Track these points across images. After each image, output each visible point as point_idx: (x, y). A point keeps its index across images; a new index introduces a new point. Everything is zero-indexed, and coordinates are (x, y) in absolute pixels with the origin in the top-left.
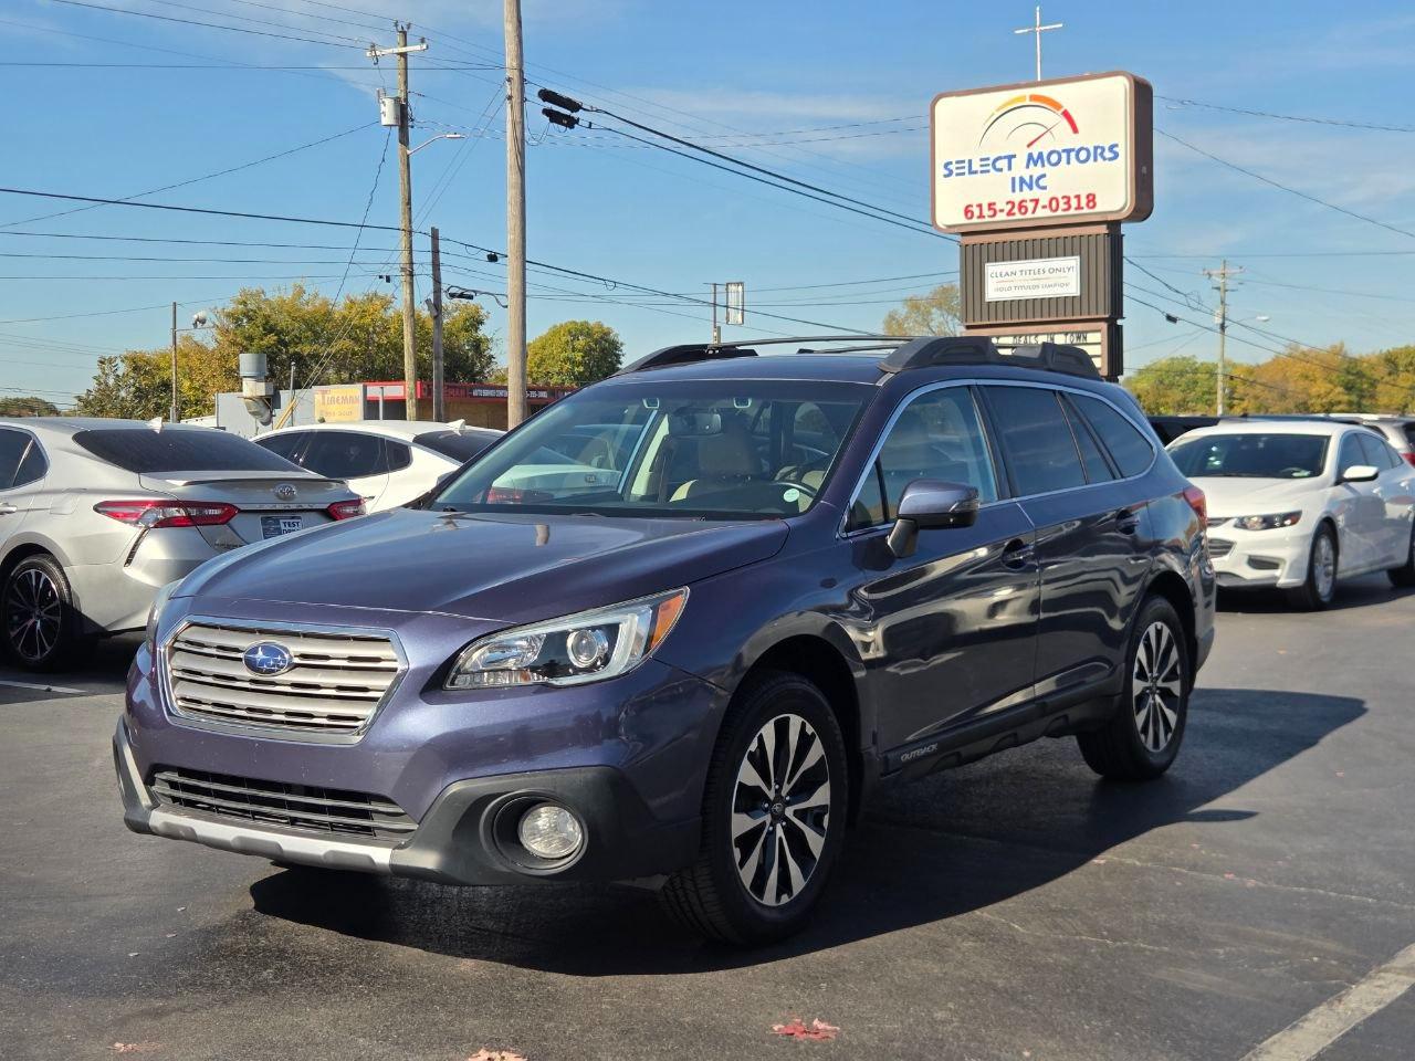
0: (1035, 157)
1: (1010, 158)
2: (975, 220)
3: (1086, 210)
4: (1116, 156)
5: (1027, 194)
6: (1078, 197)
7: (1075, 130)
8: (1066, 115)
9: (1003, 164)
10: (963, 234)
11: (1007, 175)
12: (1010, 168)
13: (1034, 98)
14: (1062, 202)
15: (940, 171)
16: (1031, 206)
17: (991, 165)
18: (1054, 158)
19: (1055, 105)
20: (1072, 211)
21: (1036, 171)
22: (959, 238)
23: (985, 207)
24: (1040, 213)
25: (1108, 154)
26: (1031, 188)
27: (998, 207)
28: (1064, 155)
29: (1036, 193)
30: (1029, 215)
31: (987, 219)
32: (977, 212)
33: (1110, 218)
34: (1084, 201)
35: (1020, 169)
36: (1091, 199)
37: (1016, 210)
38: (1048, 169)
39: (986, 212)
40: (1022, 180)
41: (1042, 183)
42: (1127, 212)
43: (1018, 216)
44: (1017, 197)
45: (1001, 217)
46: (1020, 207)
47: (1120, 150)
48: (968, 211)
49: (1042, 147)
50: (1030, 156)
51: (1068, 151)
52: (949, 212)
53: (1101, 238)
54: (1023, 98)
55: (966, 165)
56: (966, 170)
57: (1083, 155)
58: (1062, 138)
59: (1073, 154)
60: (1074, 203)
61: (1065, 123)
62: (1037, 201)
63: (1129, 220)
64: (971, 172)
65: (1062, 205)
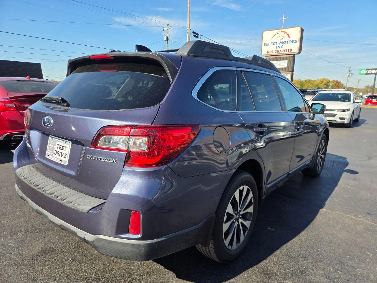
0: (281, 42)
1: (276, 42)
2: (269, 54)
3: (290, 52)
5: (279, 49)
6: (288, 50)
7: (289, 37)
8: (288, 35)
9: (275, 44)
10: (267, 56)
11: (275, 46)
12: (276, 44)
13: (282, 31)
15: (263, 45)
16: (279, 51)
17: (273, 44)
18: (285, 42)
19: (286, 33)
20: (287, 52)
21: (281, 45)
23: (271, 51)
24: (282, 52)
25: (295, 42)
27: (273, 52)
28: (287, 42)
29: (281, 49)
30: (279, 53)
31: (271, 54)
32: (269, 52)
33: (294, 53)
35: (278, 44)
36: (291, 50)
38: (283, 44)
40: (278, 46)
41: (282, 47)
42: (298, 52)
43: (277, 53)
44: (277, 50)
47: (297, 41)
49: (283, 40)
50: (280, 42)
51: (287, 41)
52: (264, 52)
53: (292, 57)
54: (280, 31)
55: (268, 44)
56: (268, 45)
57: (290, 42)
58: (287, 38)
59: (288, 42)
60: (288, 51)
62: (281, 50)
63: (297, 54)
64: (269, 45)
65: (285, 51)
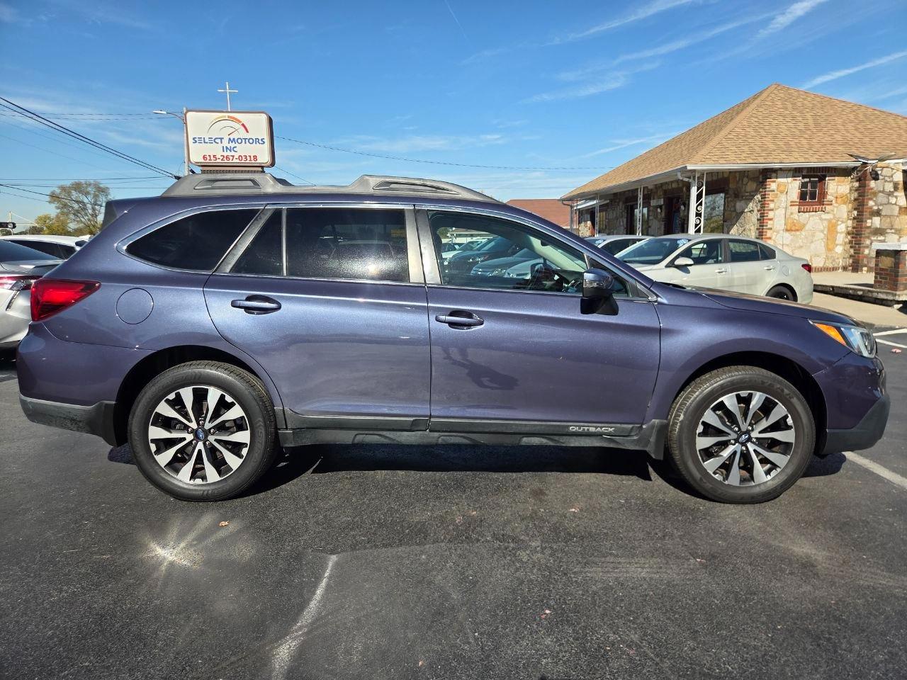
0: (232, 139)
1: (221, 139)
2: (208, 161)
3: (253, 161)
4: (264, 143)
5: (229, 153)
6: (250, 156)
7: (248, 132)
8: (243, 125)
10: (202, 166)
11: (220, 146)
12: (221, 143)
13: (229, 117)
14: (243, 157)
15: (191, 141)
16: (231, 158)
17: (214, 140)
18: (240, 141)
19: (238, 121)
20: (248, 161)
21: (232, 145)
22: (201, 168)
23: (212, 157)
24: (235, 161)
25: (260, 142)
26: (230, 151)
27: (217, 157)
28: (244, 140)
29: (233, 153)
30: (230, 161)
31: (213, 161)
32: (208, 158)
33: (263, 165)
34: (252, 158)
35: (225, 143)
36: (255, 157)
37: (225, 159)
38: (237, 145)
39: (212, 158)
40: (227, 148)
41: (235, 149)
42: (269, 163)
43: (226, 161)
44: (225, 154)
45: (218, 161)
46: (227, 158)
47: (264, 141)
48: (204, 157)
49: (235, 136)
50: (230, 139)
51: (245, 139)
52: (196, 157)
54: (225, 116)
55: (202, 139)
56: (203, 141)
57: (251, 141)
58: (242, 134)
59: (247, 140)
60: (248, 158)
61: (243, 128)
62: (233, 156)
63: (268, 167)
64: (205, 142)
65: (244, 159)
